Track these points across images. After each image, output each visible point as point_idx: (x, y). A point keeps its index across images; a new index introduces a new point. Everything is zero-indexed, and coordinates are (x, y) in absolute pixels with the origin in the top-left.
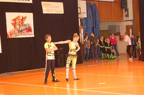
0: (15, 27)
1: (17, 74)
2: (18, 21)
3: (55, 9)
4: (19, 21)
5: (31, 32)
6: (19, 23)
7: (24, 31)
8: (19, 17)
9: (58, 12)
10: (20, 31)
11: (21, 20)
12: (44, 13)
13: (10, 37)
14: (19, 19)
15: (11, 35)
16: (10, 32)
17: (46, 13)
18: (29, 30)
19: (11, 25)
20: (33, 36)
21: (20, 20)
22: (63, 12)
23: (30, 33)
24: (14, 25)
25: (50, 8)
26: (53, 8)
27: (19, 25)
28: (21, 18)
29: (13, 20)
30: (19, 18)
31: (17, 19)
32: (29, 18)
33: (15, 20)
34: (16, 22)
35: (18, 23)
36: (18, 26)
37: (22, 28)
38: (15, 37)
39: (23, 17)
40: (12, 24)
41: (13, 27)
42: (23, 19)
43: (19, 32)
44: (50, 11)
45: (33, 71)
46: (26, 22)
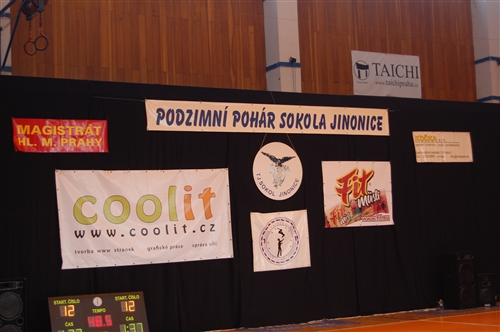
0: (344, 200)
1: (353, 323)
2: (352, 183)
3: (449, 149)
4: (356, 184)
5: (386, 212)
6: (356, 189)
7: (367, 210)
8: (354, 172)
9: (456, 157)
10: (359, 211)
11: (360, 180)
12: (419, 160)
13: (332, 225)
14: (355, 179)
15: (333, 219)
16: (333, 213)
17: (425, 160)
18: (380, 206)
19: (336, 193)
20: (391, 222)
21: (357, 181)
22: (470, 159)
23: (384, 214)
24: (343, 192)
25: (435, 149)
26: (444, 149)
27: (356, 195)
28: (360, 175)
29: (340, 181)
30: (355, 175)
31: (351, 178)
32: (381, 176)
33: (344, 180)
34: (349, 185)
35: (353, 188)
36: (351, 197)
37: (363, 201)
38: (344, 226)
39: (364, 172)
40: (338, 190)
41: (339, 200)
42: (367, 177)
43: (354, 213)
44: (436, 155)
45: (392, 317)
46: (371, 187)
